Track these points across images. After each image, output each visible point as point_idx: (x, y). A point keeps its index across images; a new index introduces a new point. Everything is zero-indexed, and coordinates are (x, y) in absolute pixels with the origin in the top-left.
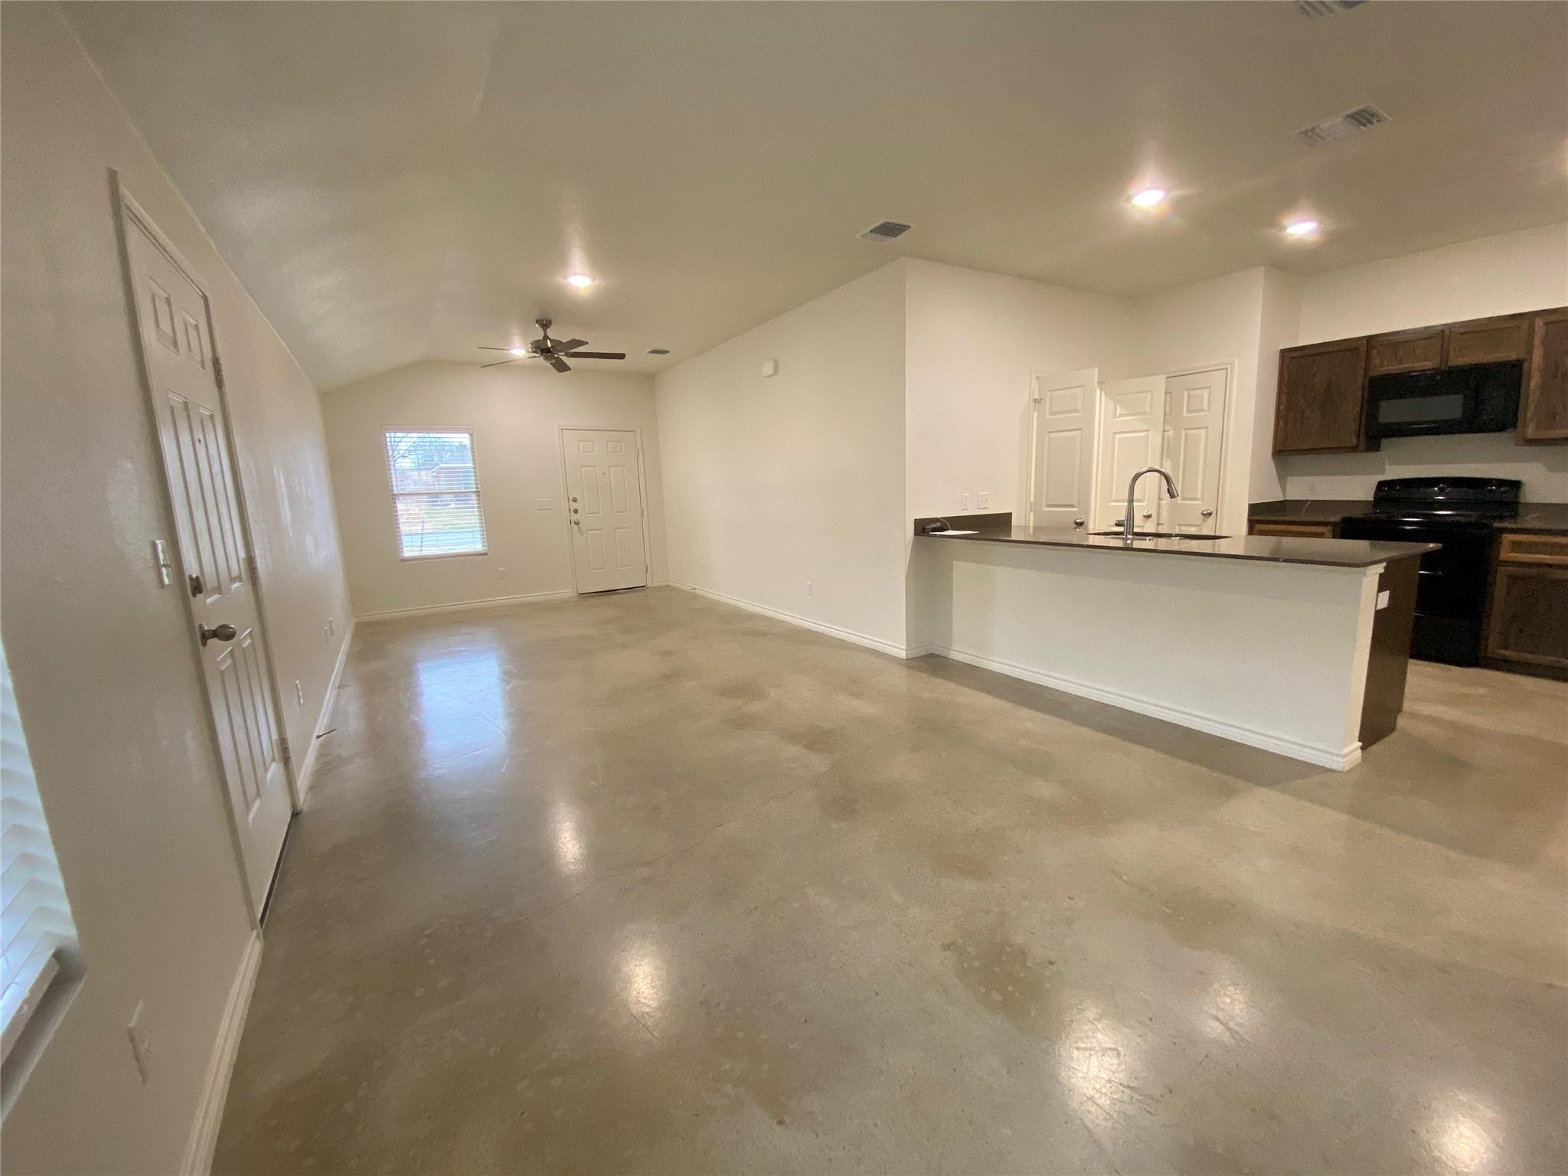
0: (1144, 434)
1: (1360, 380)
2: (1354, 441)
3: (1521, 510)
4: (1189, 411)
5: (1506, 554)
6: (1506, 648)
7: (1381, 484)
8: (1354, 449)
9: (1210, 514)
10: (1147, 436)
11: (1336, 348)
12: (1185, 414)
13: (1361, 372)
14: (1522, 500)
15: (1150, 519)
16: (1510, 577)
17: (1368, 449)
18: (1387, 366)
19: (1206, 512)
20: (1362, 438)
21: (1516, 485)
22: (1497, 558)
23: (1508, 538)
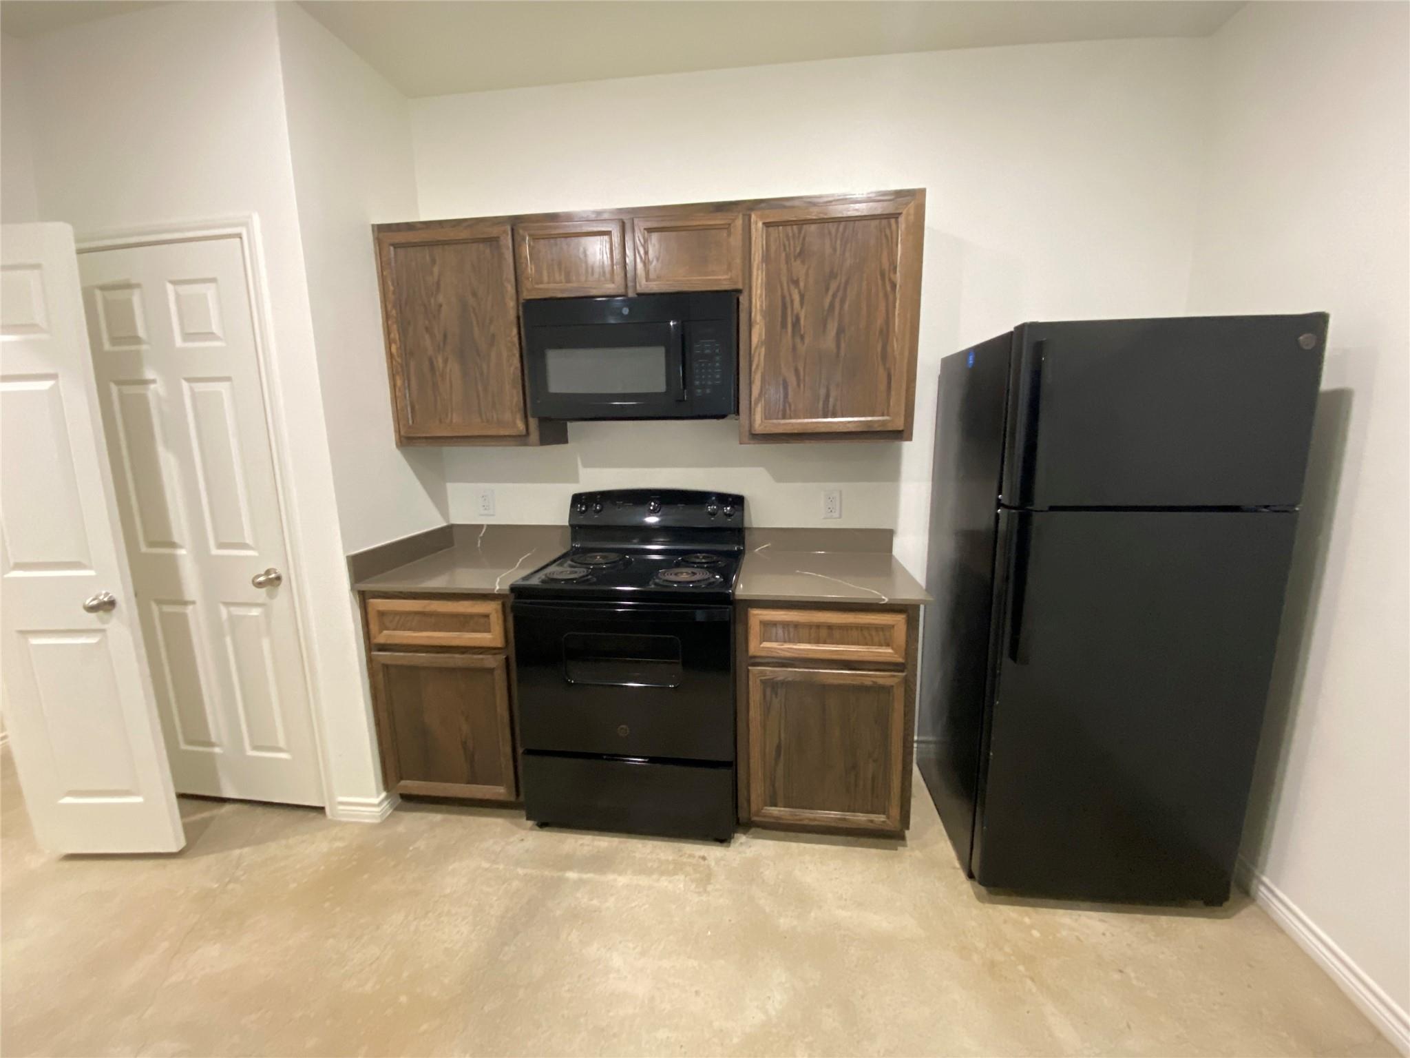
0: (46, 385)
1: (511, 304)
2: (521, 426)
3: (748, 539)
4: (187, 336)
5: (759, 645)
6: (776, 805)
7: (577, 499)
8: (522, 439)
9: (278, 578)
10: (54, 389)
11: (464, 234)
12: (179, 342)
13: (510, 288)
14: (746, 524)
15: (115, 612)
16: (764, 682)
17: (545, 440)
18: (549, 283)
19: (262, 579)
20: (533, 422)
21: (737, 501)
22: (747, 650)
23: (758, 616)
